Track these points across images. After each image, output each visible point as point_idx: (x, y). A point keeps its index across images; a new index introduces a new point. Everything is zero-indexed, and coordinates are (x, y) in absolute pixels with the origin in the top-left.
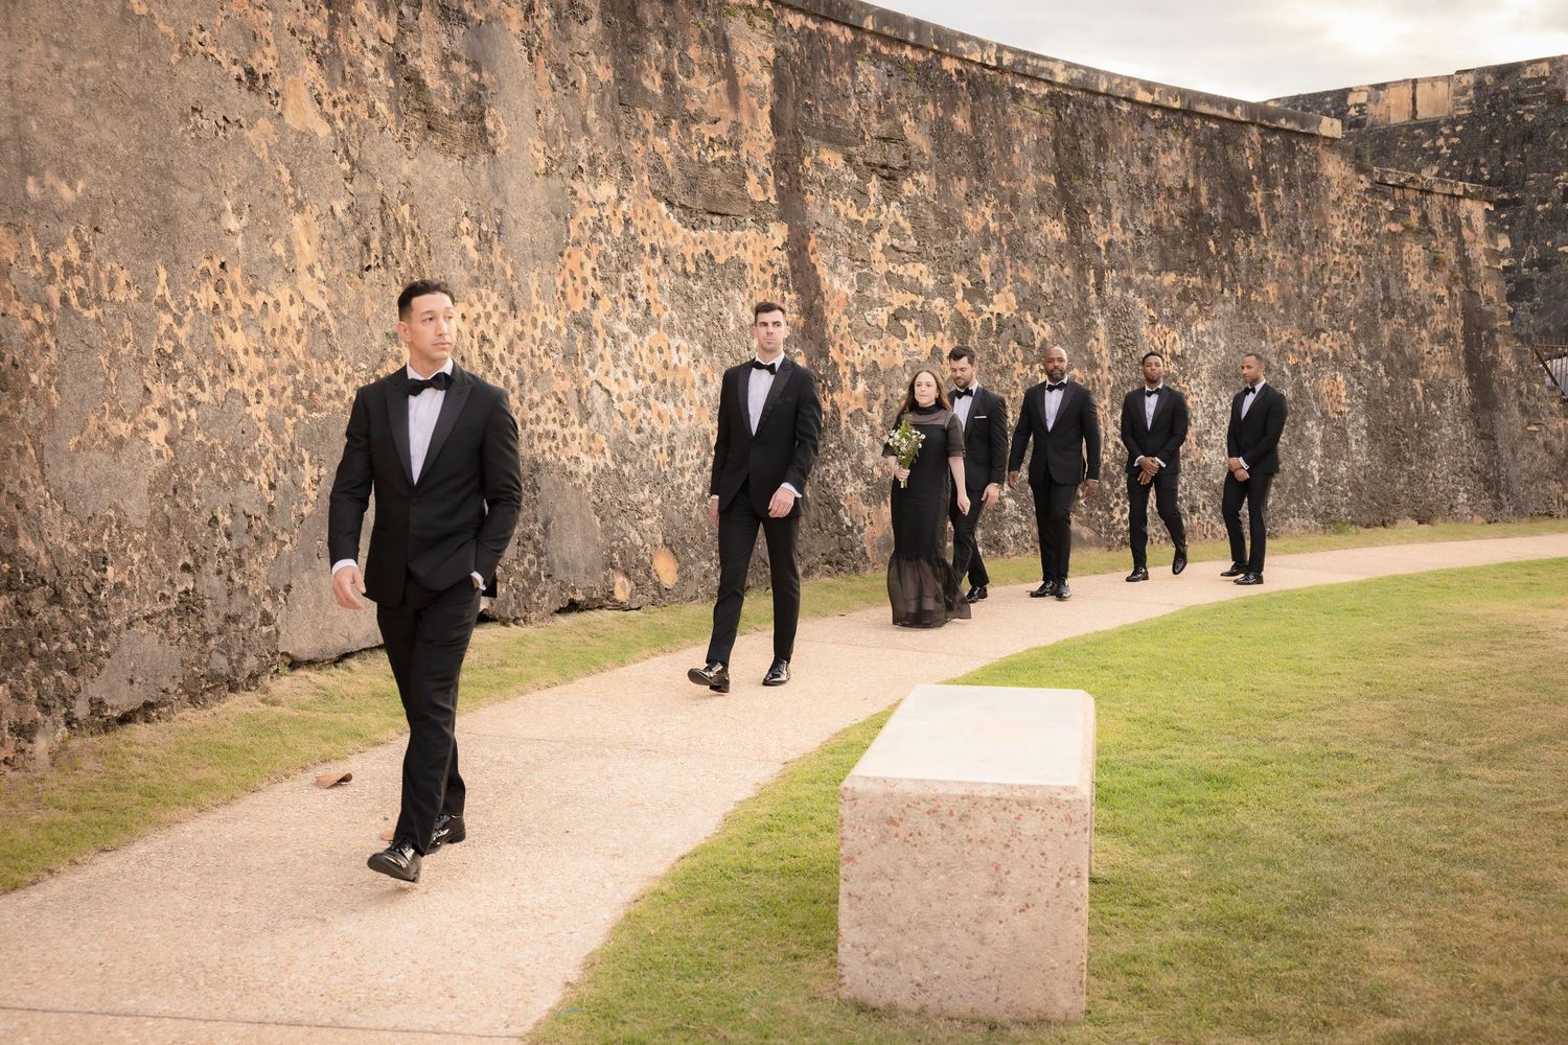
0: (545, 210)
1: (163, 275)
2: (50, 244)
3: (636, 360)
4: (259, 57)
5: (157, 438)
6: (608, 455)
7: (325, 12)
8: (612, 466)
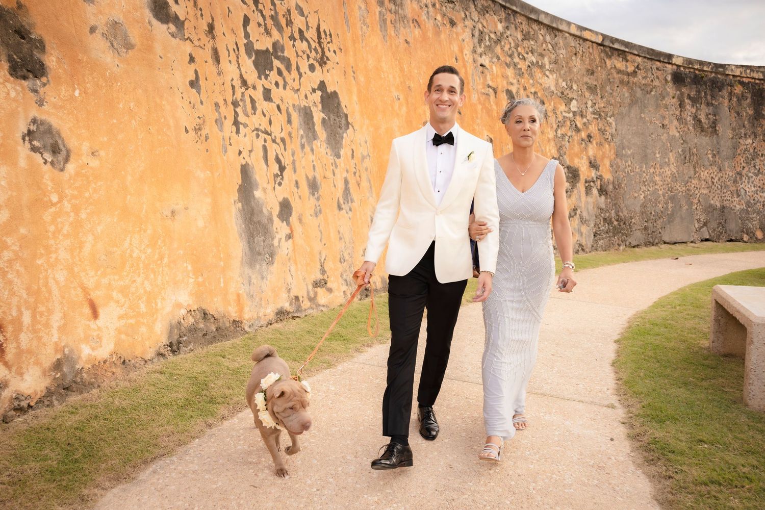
0: (731, 147)
1: (644, 166)
2: (626, 162)
3: (755, 183)
4: (665, 121)
5: (642, 197)
6: (744, 205)
7: (679, 109)
8: (745, 208)
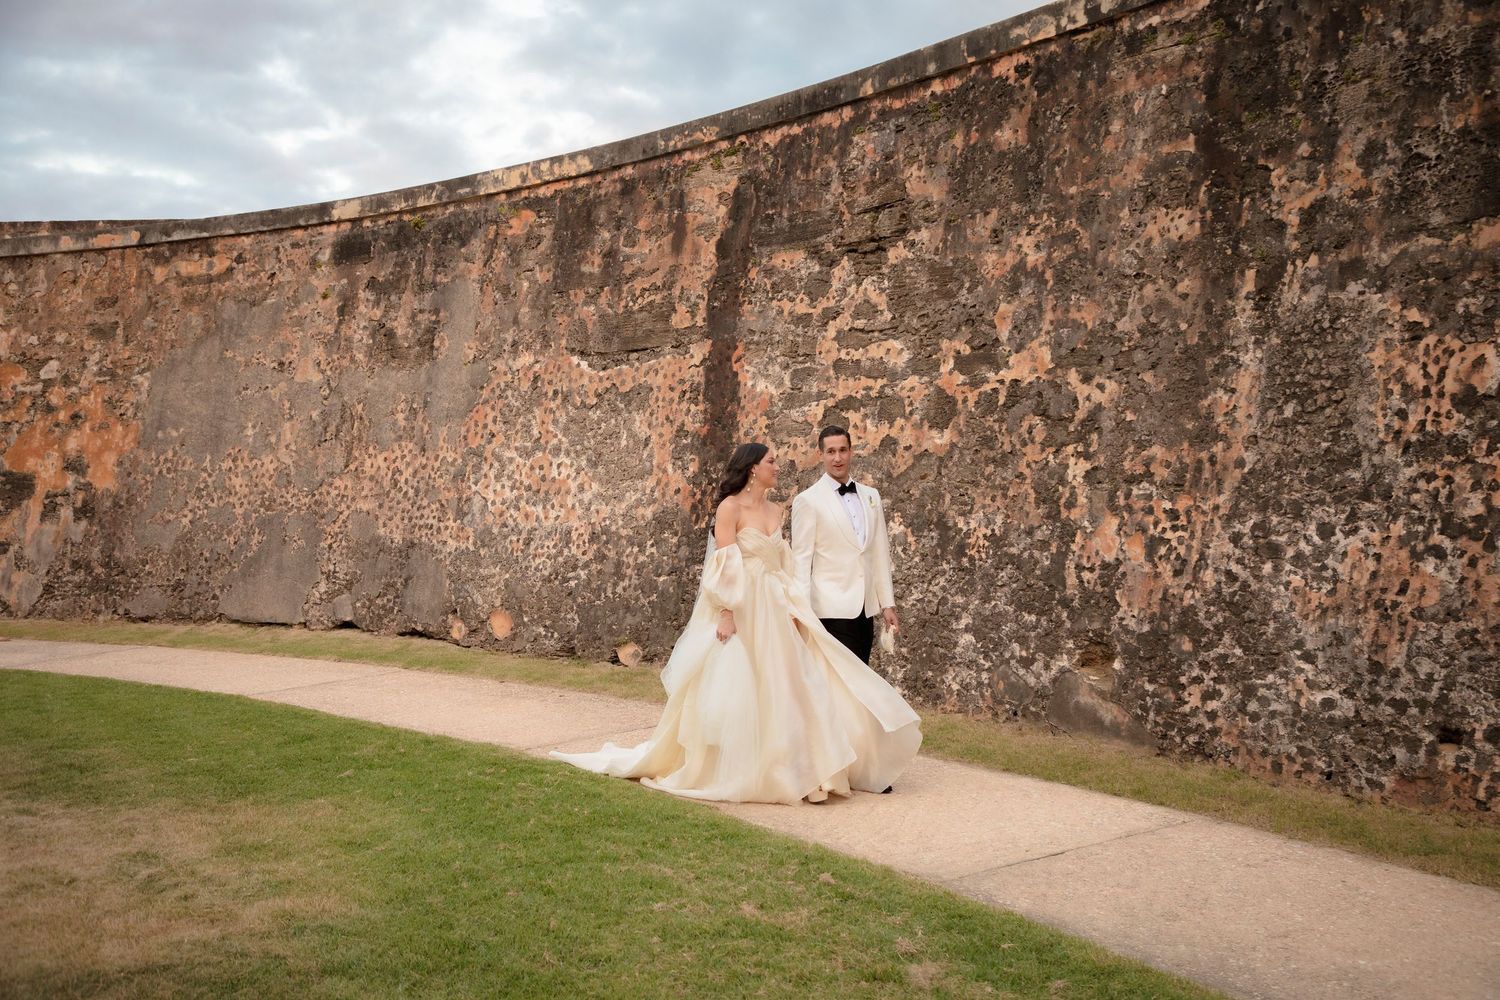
0: (466, 386)
2: (161, 453)
3: (517, 477)
4: (289, 355)
6: (471, 541)
8: (472, 548)
